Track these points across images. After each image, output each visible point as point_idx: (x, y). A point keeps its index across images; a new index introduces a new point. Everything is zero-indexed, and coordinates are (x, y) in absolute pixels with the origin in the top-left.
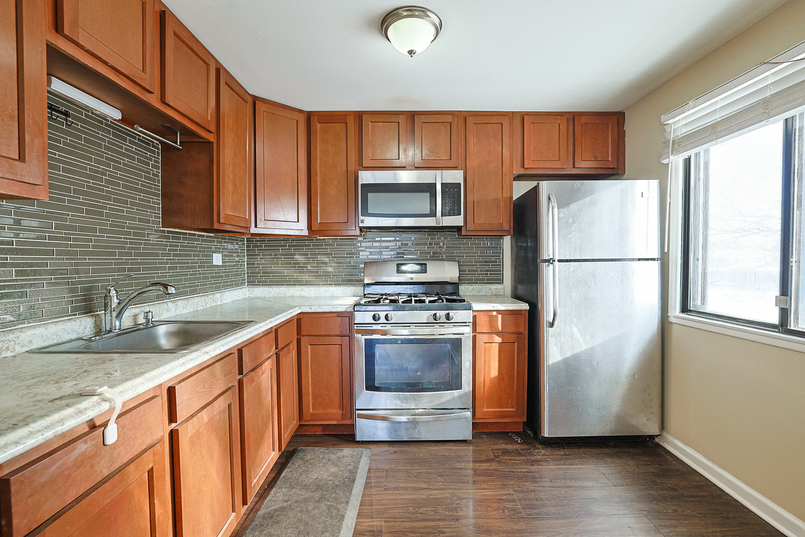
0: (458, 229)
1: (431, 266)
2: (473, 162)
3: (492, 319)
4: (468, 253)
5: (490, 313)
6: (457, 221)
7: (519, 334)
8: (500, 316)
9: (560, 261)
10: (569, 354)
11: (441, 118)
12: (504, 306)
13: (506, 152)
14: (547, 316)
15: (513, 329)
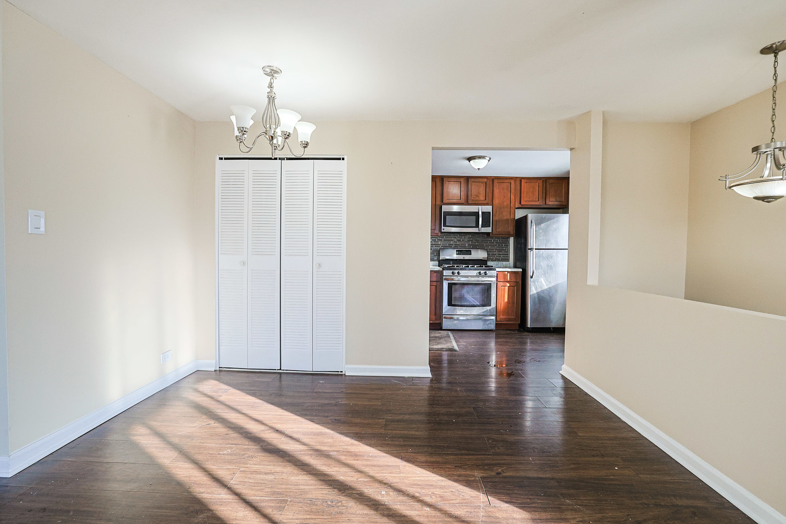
0: (488, 234)
1: (473, 252)
2: (496, 201)
3: (505, 276)
4: (491, 245)
5: (504, 273)
6: (488, 230)
7: (517, 282)
8: (509, 274)
9: (535, 249)
10: (539, 290)
11: (481, 180)
12: (510, 270)
13: (512, 197)
14: (530, 273)
15: (514, 280)
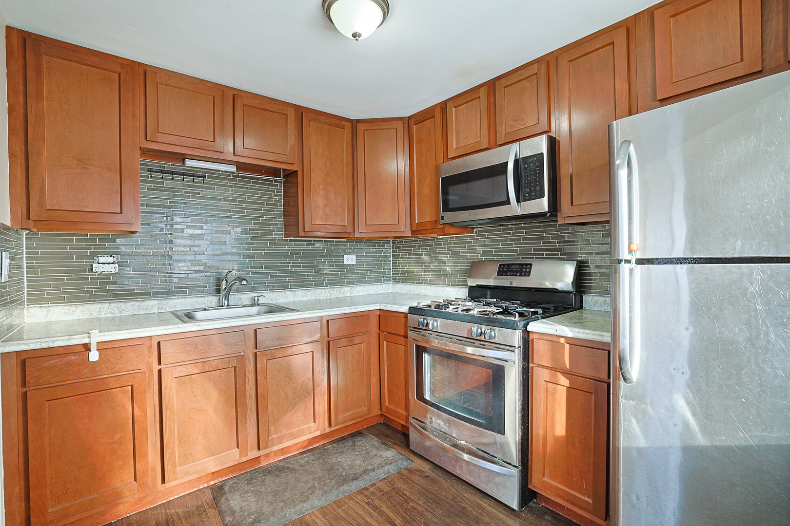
0: (542, 216)
1: (534, 267)
5: (553, 339)
7: (598, 380)
8: (567, 346)
12: (573, 332)
15: (586, 371)
